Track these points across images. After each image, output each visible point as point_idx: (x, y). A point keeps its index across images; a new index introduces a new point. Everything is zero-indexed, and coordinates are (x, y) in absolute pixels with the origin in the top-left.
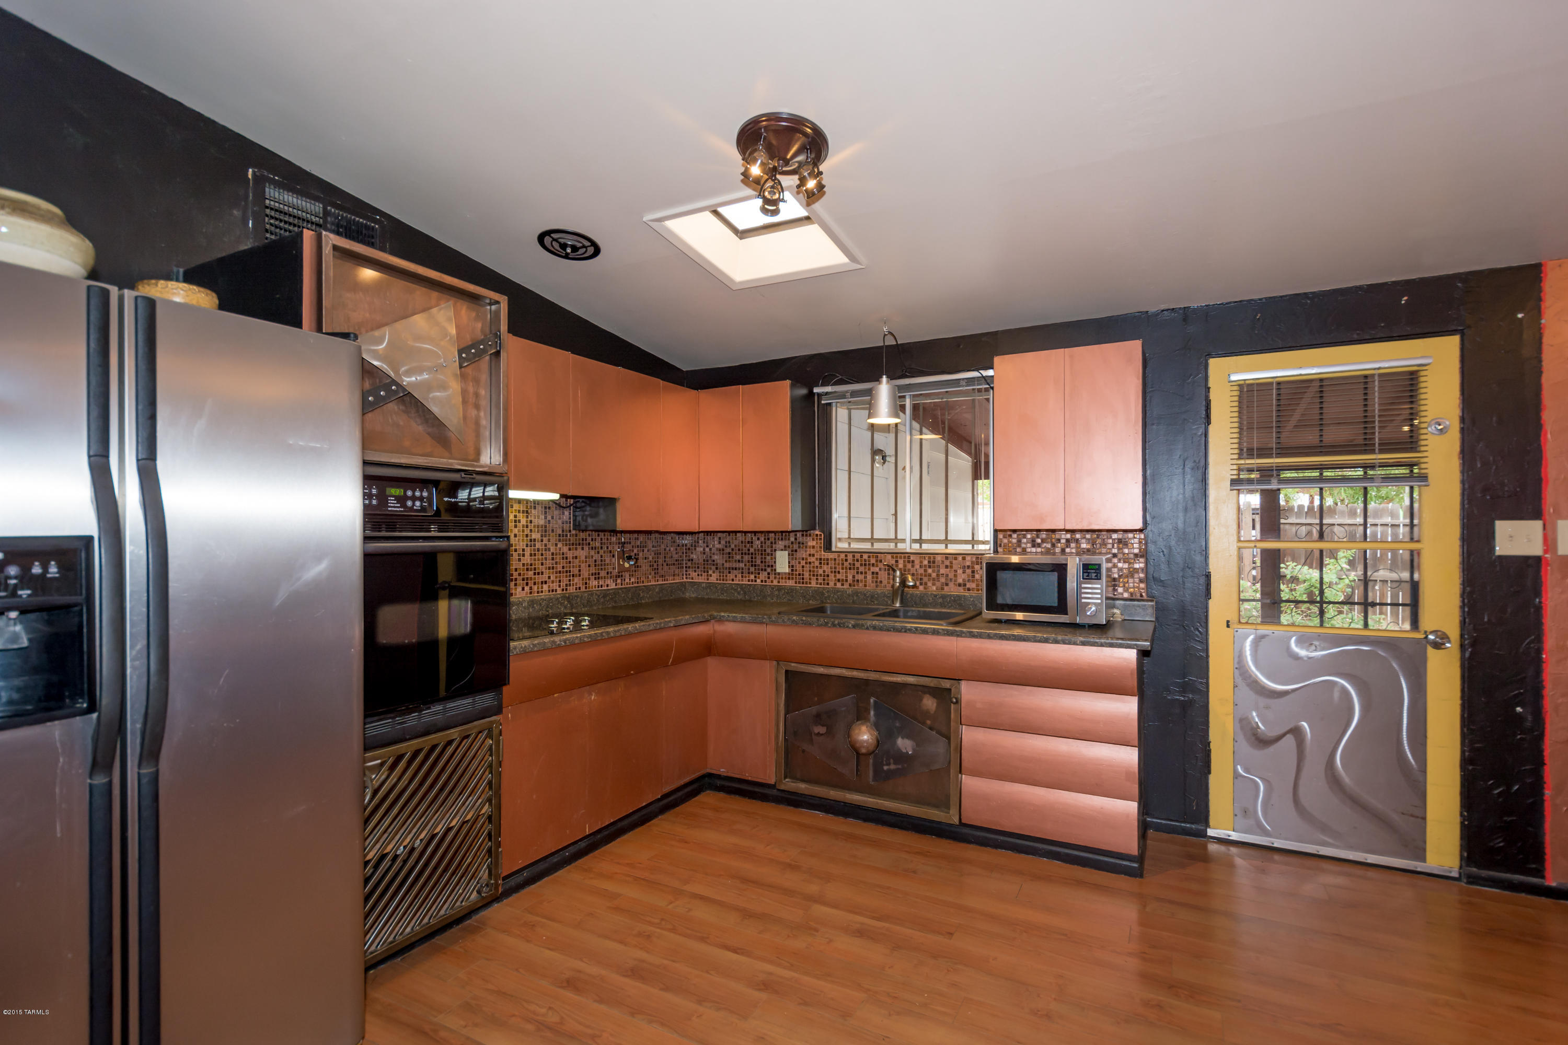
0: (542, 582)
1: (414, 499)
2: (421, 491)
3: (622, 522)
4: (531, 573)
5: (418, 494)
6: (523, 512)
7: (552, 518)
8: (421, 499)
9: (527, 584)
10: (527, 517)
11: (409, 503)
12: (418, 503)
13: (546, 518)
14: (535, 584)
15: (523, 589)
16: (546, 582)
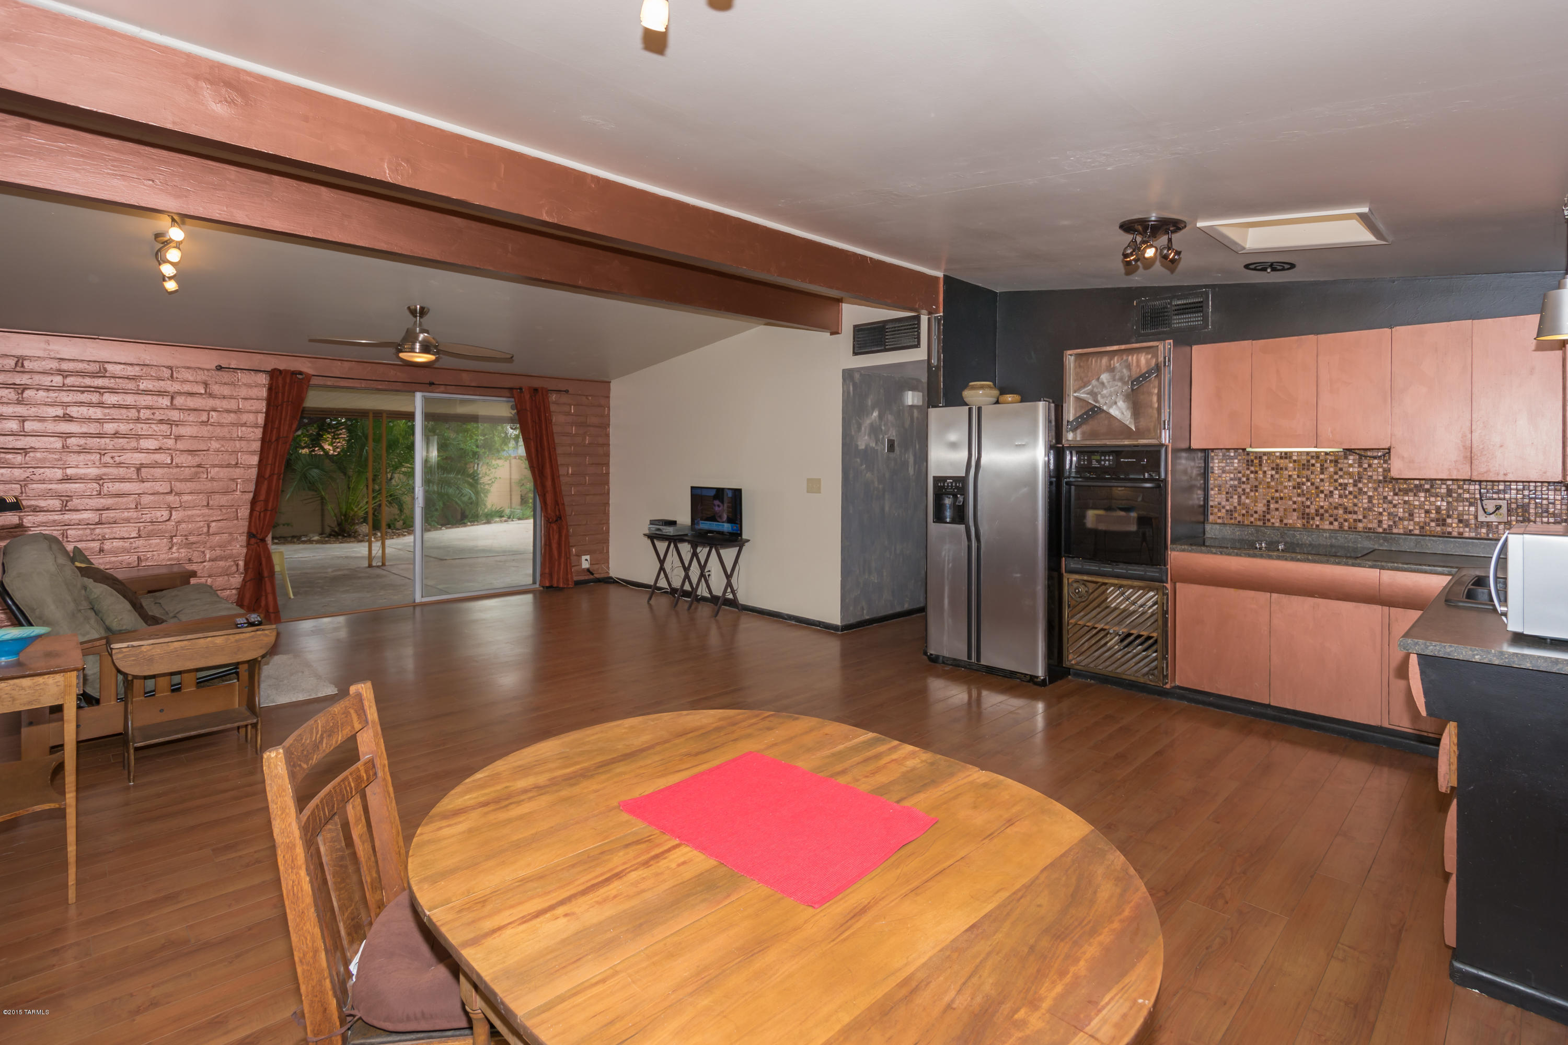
0: (1355, 521)
1: (1105, 460)
2: (1109, 456)
3: (1398, 468)
4: (1341, 511)
5: (1107, 458)
6: (1331, 461)
7: (1370, 466)
8: (1109, 460)
9: (1336, 520)
10: (1336, 466)
11: (1103, 463)
12: (1107, 463)
13: (1360, 466)
14: (1346, 520)
15: (1331, 523)
16: (1360, 521)
